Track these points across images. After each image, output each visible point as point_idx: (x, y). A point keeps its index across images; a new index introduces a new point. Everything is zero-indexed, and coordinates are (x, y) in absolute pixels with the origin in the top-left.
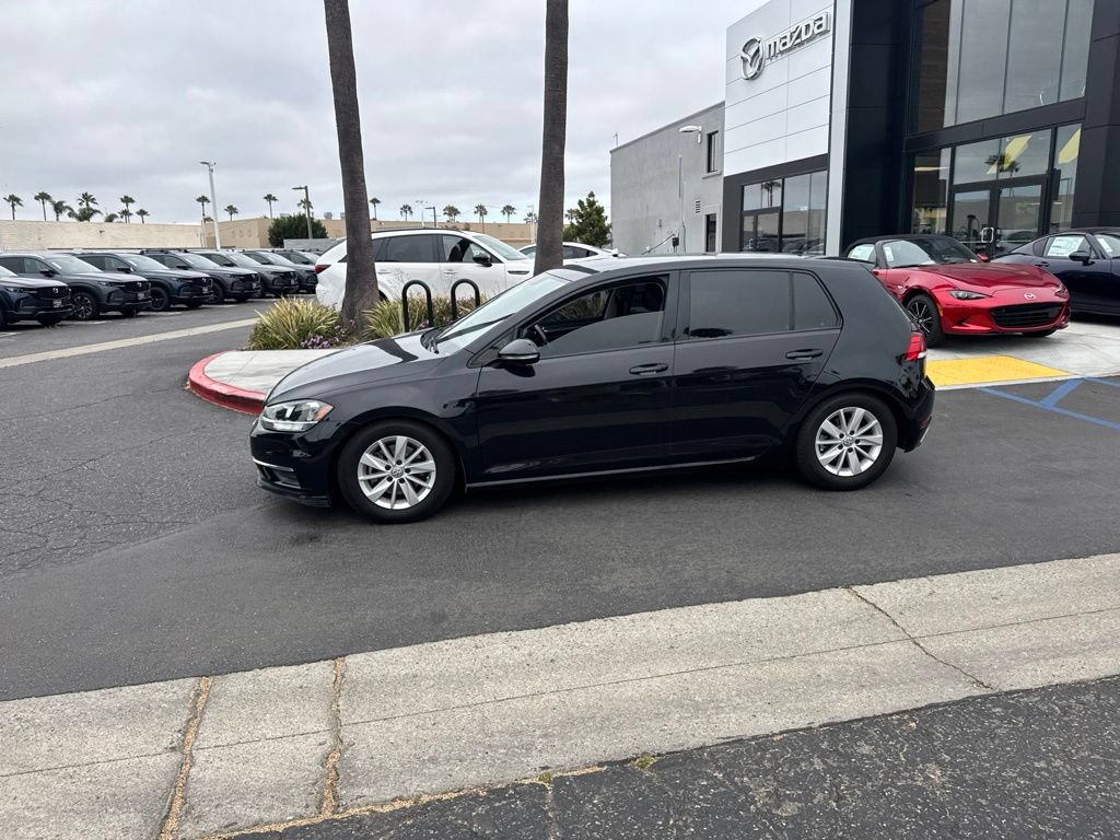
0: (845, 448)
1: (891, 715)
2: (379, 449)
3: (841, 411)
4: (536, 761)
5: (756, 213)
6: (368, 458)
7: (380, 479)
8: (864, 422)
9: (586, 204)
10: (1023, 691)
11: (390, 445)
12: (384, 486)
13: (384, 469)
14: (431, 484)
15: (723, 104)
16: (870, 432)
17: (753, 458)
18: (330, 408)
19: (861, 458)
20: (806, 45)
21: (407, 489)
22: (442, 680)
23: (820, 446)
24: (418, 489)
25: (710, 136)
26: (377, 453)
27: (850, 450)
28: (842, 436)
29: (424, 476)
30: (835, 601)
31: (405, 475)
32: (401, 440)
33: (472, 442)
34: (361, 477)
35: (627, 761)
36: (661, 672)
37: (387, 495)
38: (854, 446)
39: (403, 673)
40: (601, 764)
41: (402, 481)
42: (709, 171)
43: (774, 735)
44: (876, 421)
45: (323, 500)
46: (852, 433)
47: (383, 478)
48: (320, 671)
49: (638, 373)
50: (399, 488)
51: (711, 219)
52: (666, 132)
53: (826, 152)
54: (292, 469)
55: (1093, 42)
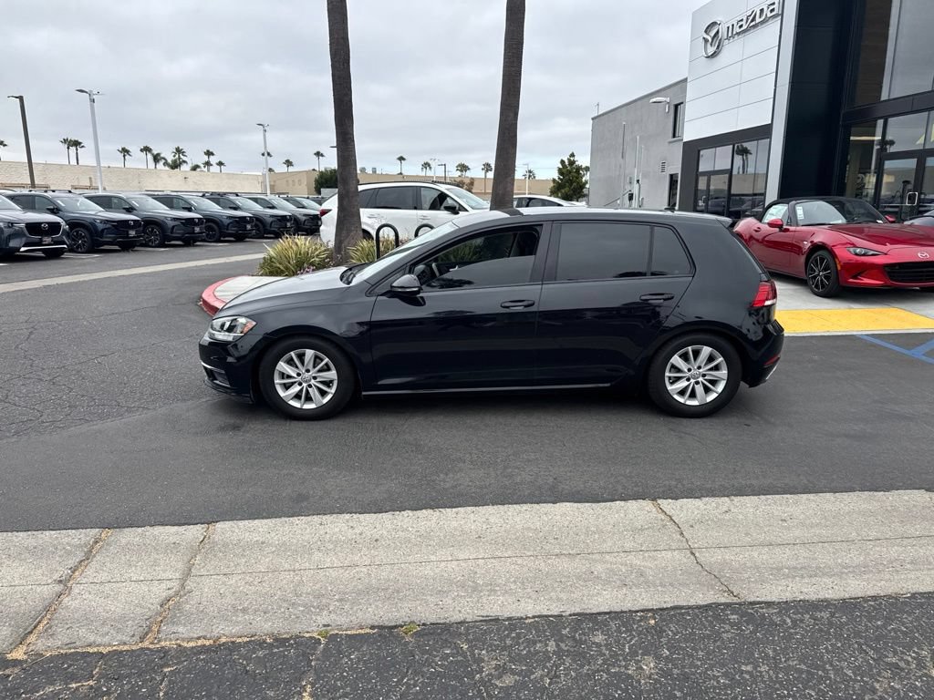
0: (692, 381)
1: (638, 611)
2: (292, 359)
3: (690, 348)
4: (323, 619)
5: (709, 174)
6: (282, 366)
7: (293, 383)
8: (711, 359)
9: (567, 163)
10: (766, 603)
11: (301, 357)
12: (296, 389)
13: (295, 375)
14: (333, 390)
15: (686, 79)
16: (717, 368)
17: (608, 385)
18: (254, 323)
19: (707, 390)
21: (314, 393)
22: (283, 548)
23: (670, 378)
24: (323, 393)
25: (676, 106)
26: (290, 362)
27: (697, 383)
28: (689, 370)
29: (328, 383)
30: (639, 511)
31: (313, 382)
32: (309, 353)
33: (366, 358)
34: (277, 381)
35: (396, 627)
36: (461, 556)
37: (298, 396)
38: (701, 379)
39: (255, 539)
40: (373, 627)
41: (310, 386)
42: (674, 136)
43: (527, 618)
44: (721, 359)
45: (248, 398)
46: (699, 368)
47: (295, 382)
48: (194, 532)
49: (508, 307)
50: (307, 392)
51: (674, 179)
52: (639, 102)
53: (769, 122)
54: (224, 372)
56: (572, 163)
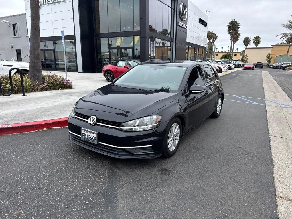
5: (44, 50)
6: (169, 134)
18: (161, 117)
20: (57, 3)
23: (217, 108)
25: (14, 25)
26: (170, 131)
28: (218, 105)
37: (171, 146)
42: (15, 35)
44: (221, 100)
51: (18, 51)
53: (74, 34)
54: (151, 146)
55: (140, 18)
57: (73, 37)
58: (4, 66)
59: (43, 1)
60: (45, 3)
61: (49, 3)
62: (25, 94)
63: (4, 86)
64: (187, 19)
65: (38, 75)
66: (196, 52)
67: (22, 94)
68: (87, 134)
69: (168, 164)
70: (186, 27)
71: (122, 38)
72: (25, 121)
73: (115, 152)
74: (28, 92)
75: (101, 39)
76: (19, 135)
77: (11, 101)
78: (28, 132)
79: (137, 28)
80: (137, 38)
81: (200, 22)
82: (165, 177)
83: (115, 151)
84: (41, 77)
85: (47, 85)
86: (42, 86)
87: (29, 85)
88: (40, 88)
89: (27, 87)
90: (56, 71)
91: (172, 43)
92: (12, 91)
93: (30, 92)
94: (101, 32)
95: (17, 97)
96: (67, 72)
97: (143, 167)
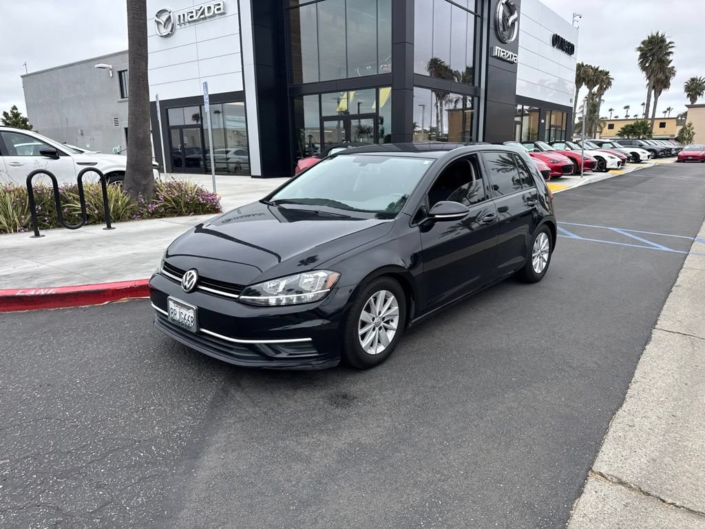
2: (370, 304)
3: (539, 236)
5: (181, 128)
6: (364, 315)
7: (368, 331)
8: (544, 241)
9: (10, 115)
11: (377, 299)
12: (371, 336)
13: (371, 321)
18: (337, 275)
20: (208, 20)
21: (383, 334)
23: (533, 258)
25: (120, 73)
26: (369, 308)
27: (540, 258)
28: (538, 250)
31: (382, 323)
32: (382, 294)
34: (360, 332)
37: (373, 343)
38: (541, 255)
41: (381, 328)
42: (122, 97)
44: (547, 239)
46: (541, 248)
50: (379, 335)
52: (77, 66)
53: (242, 89)
54: (310, 339)
55: (393, 44)
56: (16, 115)
57: (240, 96)
58: (78, 163)
59: (179, 16)
60: (182, 22)
61: (190, 20)
62: (112, 225)
63: (69, 206)
64: (517, 39)
65: (144, 182)
66: (543, 121)
67: (105, 226)
68: (178, 309)
69: (357, 385)
70: (514, 58)
71: (352, 93)
72: (87, 281)
73: (231, 352)
74: (121, 221)
75: (304, 97)
76: (68, 311)
77: (79, 240)
78: (87, 306)
79: (386, 68)
80: (385, 93)
81: (553, 45)
82: (338, 411)
83: (231, 349)
84: (151, 188)
85: (162, 206)
86: (152, 207)
87: (124, 204)
88: (148, 212)
89: (119, 209)
90: (206, 174)
91: (476, 99)
92: (86, 219)
93: (126, 221)
94: (304, 82)
95: (94, 231)
96: (216, 176)
97: (296, 388)
